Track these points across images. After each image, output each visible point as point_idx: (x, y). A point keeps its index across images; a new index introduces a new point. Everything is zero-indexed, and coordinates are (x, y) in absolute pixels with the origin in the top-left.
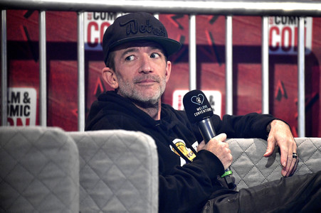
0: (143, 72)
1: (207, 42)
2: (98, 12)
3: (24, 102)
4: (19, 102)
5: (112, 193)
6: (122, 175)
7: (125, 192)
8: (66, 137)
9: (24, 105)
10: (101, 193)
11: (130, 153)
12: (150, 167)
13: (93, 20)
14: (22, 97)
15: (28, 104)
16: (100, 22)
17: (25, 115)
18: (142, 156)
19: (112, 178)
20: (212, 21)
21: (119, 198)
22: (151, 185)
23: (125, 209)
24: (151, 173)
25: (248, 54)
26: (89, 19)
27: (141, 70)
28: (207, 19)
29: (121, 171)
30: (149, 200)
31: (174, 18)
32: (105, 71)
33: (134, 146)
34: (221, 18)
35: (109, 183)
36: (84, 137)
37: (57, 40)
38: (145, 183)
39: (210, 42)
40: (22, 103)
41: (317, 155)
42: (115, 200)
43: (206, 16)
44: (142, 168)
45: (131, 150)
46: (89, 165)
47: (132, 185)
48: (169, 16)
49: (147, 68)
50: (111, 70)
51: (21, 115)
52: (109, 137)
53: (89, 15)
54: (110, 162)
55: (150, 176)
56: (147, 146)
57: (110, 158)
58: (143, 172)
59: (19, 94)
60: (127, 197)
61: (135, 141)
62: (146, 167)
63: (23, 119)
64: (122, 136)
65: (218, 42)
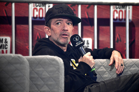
0: (64, 30)
1: (86, 16)
2: (38, 3)
3: (5, 43)
4: (3, 43)
5: (44, 83)
6: (48, 75)
7: (50, 83)
8: (24, 59)
9: (5, 44)
10: (39, 83)
11: (52, 66)
12: (61, 72)
13: (35, 7)
14: (4, 41)
15: (7, 44)
16: (38, 8)
17: (5, 49)
18: (57, 67)
19: (44, 77)
20: (88, 8)
21: (47, 85)
22: (61, 80)
23: (49, 90)
24: (61, 74)
25: (104, 22)
26: (34, 6)
27: (63, 29)
28: (85, 6)
29: (48, 73)
30: (60, 86)
31: (71, 6)
32: (46, 28)
33: (54, 62)
34: (92, 6)
35: (42, 79)
36: (32, 58)
37: (19, 15)
38: (58, 78)
39: (87, 17)
40: (4, 43)
41: (134, 66)
42: (45, 86)
43: (85, 5)
44: (57, 72)
45: (52, 64)
46: (34, 71)
47: (53, 80)
48: (69, 5)
49: (66, 29)
50: (49, 28)
51: (4, 49)
52: (43, 59)
53: (33, 5)
54: (43, 69)
55: (61, 75)
56: (59, 62)
57: (43, 68)
58: (58, 74)
59: (2, 39)
60: (51, 85)
61: (54, 60)
62: (59, 72)
63: (5, 50)
64: (48, 58)
65: (91, 17)
